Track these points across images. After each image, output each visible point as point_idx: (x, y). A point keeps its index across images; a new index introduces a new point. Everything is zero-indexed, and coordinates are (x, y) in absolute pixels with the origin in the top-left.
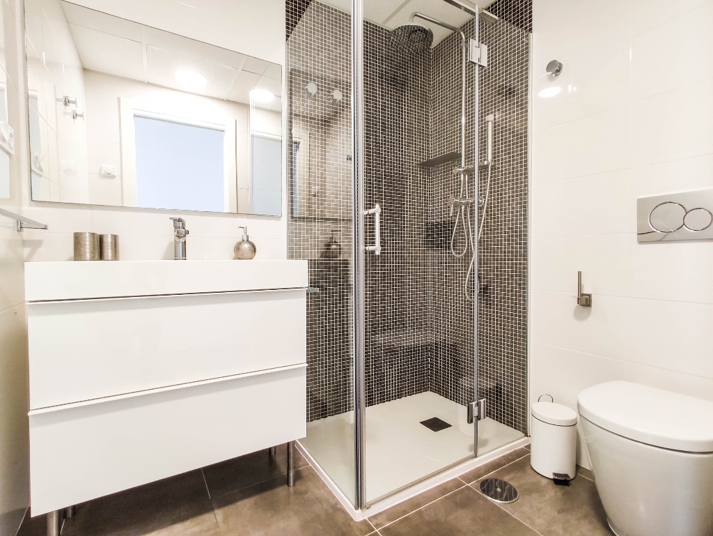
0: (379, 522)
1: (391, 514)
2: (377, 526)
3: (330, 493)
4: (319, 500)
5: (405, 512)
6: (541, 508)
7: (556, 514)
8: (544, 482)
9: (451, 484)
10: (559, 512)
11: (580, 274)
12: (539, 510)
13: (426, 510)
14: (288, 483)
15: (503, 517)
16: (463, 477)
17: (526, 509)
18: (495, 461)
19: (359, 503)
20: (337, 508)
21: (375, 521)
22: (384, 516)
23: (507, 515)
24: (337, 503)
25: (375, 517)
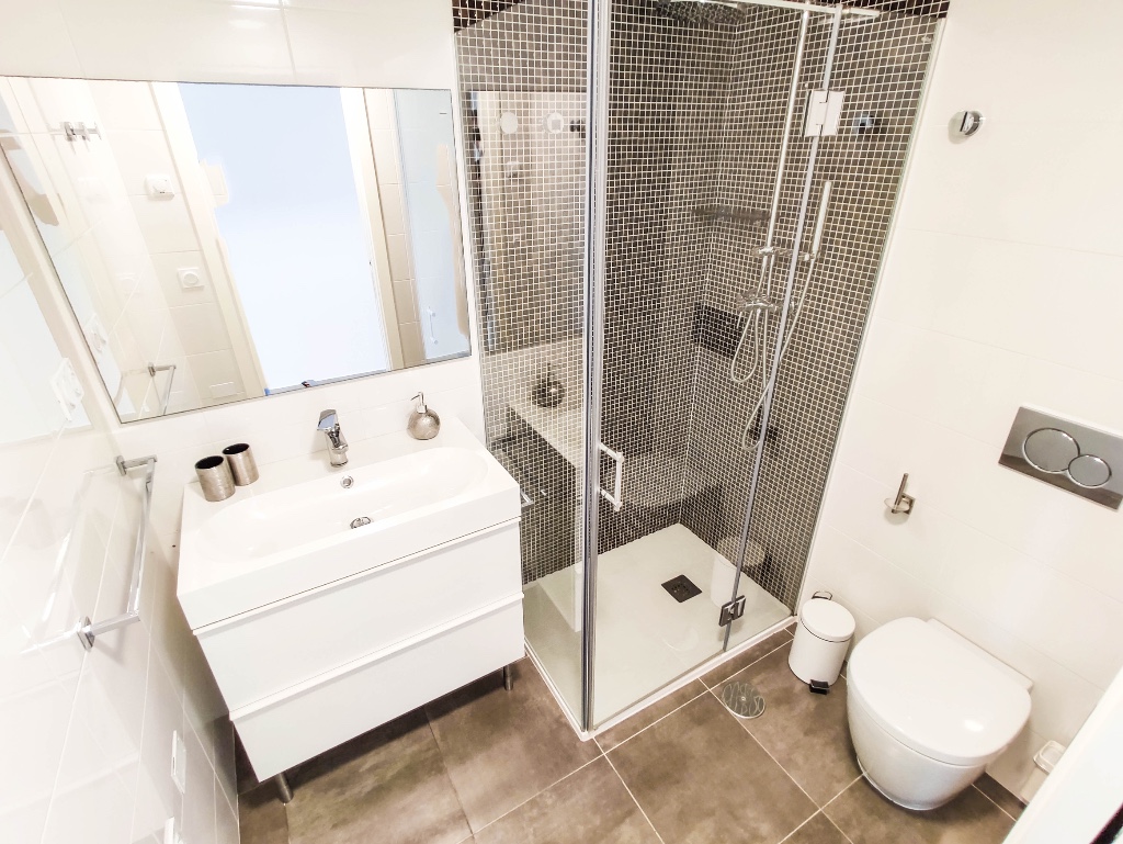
0: (607, 742)
1: (620, 731)
2: (605, 748)
3: (553, 700)
4: (542, 711)
5: (635, 729)
6: (786, 727)
7: (801, 736)
8: (799, 687)
9: (690, 689)
10: (806, 734)
11: (905, 477)
12: (784, 728)
13: (659, 727)
14: (504, 685)
15: (742, 737)
16: (705, 678)
17: (770, 728)
18: (746, 653)
19: (586, 725)
20: (561, 723)
21: (603, 742)
22: (613, 734)
23: (747, 736)
24: (562, 715)
25: (602, 735)
